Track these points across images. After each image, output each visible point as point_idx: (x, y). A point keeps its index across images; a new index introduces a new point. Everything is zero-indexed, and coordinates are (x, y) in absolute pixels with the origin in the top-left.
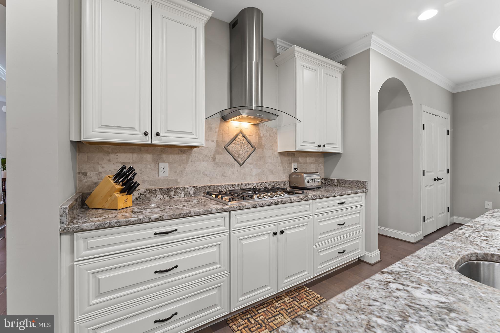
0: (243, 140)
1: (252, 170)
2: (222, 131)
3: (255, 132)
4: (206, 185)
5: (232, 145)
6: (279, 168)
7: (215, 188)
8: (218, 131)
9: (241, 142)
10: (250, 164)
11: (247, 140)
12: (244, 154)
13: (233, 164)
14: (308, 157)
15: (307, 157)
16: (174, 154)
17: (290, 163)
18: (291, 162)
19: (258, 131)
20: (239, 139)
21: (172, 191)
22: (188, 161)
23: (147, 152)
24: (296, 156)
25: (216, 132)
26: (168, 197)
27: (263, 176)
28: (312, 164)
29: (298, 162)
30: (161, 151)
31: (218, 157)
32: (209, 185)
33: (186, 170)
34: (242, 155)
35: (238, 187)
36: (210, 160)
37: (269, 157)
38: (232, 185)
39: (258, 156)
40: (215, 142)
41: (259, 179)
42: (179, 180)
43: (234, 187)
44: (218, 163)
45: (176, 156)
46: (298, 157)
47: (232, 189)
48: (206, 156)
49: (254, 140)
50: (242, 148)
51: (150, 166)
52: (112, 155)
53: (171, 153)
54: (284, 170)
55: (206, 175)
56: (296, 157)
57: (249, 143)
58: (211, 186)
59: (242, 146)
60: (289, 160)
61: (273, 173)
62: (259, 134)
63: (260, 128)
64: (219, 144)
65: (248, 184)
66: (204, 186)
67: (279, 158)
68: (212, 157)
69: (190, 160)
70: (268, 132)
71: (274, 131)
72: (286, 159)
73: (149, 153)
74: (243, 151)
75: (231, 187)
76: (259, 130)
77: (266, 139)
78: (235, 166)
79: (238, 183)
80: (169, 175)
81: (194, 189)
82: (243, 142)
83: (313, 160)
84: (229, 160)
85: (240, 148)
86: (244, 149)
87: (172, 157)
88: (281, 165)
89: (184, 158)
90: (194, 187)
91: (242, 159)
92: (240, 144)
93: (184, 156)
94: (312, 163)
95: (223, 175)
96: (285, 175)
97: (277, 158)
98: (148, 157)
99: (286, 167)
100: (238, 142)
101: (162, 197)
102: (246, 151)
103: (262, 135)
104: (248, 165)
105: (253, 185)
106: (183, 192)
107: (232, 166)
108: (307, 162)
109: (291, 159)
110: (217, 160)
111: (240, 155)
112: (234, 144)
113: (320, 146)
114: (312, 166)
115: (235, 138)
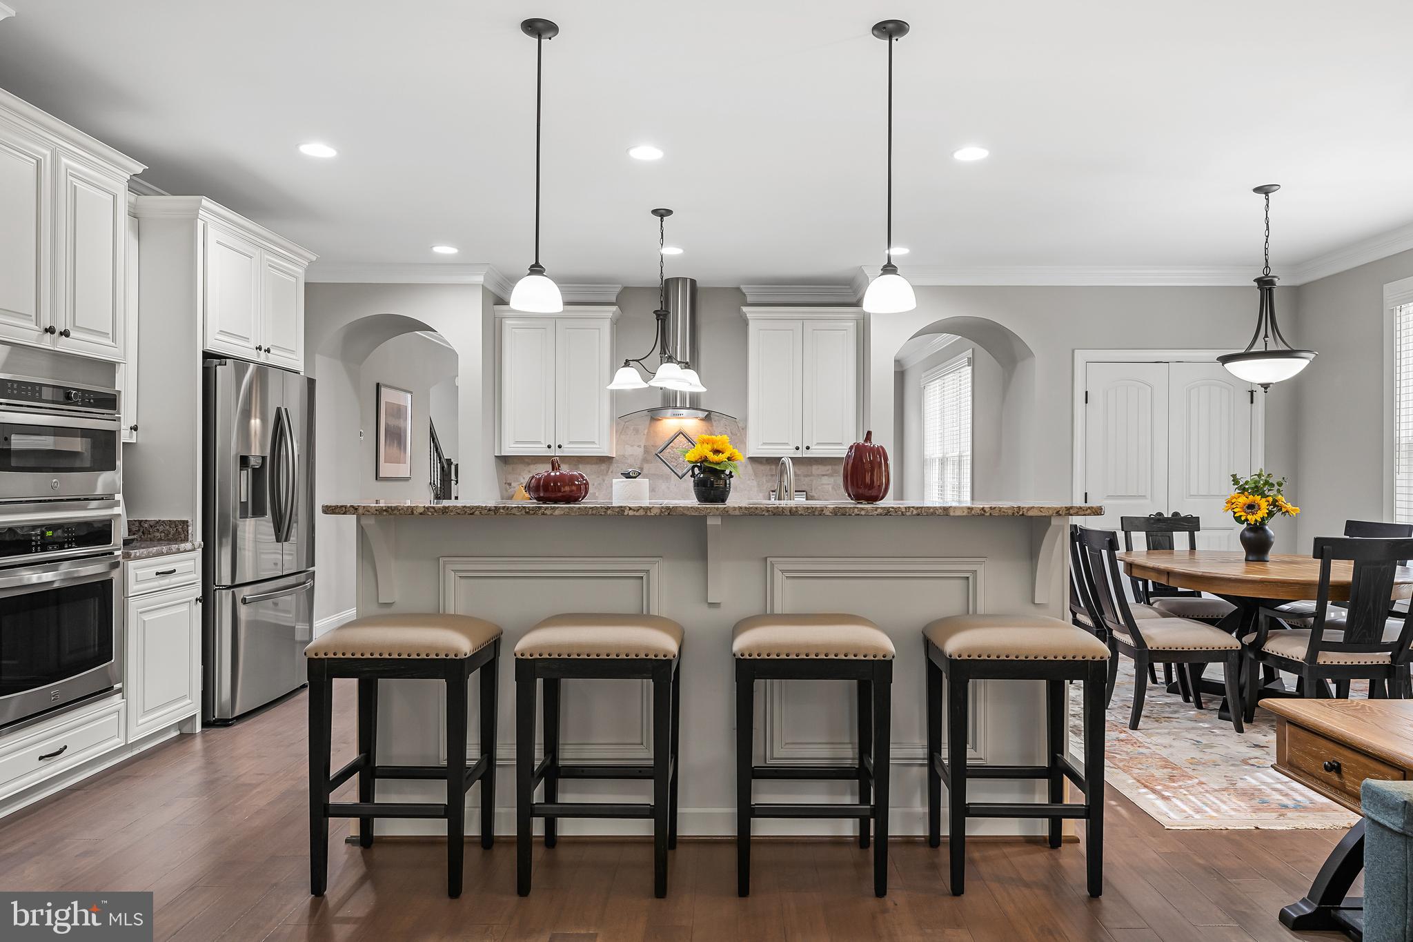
0: (685, 442)
2: (652, 432)
3: (705, 430)
5: (667, 451)
6: (748, 482)
8: (648, 433)
9: (682, 445)
11: (690, 440)
13: (668, 475)
14: (814, 464)
16: (592, 464)
17: (772, 475)
18: (774, 473)
19: (710, 428)
20: (678, 441)
22: (607, 472)
25: (644, 434)
28: (826, 477)
31: (646, 466)
34: (682, 463)
40: (643, 447)
44: (646, 474)
45: (594, 466)
52: (532, 466)
53: (588, 463)
54: (759, 485)
63: (714, 424)
64: (648, 450)
67: (750, 467)
69: (610, 471)
71: (739, 425)
72: (762, 470)
76: (712, 426)
78: (672, 478)
82: (685, 446)
83: (828, 470)
84: (663, 470)
85: (679, 454)
87: (589, 468)
88: (752, 478)
91: (682, 469)
92: (680, 448)
93: (604, 467)
94: (823, 475)
96: (761, 495)
97: (746, 467)
100: (676, 445)
107: (667, 478)
108: (813, 473)
110: (645, 471)
111: (679, 463)
112: (670, 448)
113: (797, 448)
114: (825, 480)
115: (672, 442)
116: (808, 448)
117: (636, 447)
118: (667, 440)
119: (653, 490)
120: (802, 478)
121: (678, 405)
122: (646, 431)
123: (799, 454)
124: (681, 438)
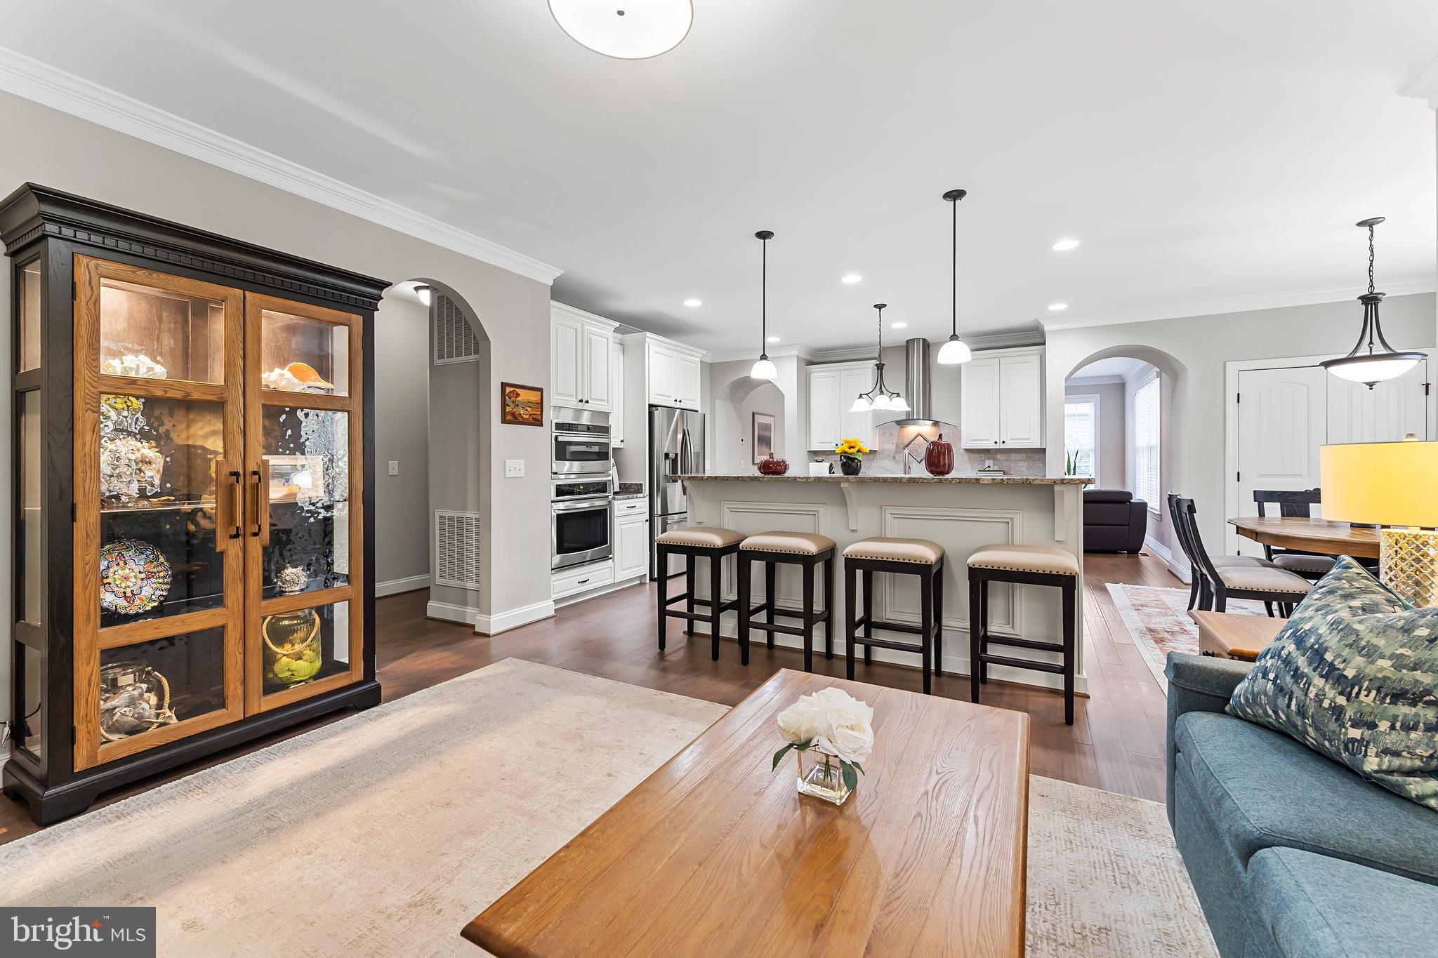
0: (922, 440)
2: (901, 434)
3: (935, 433)
5: (911, 446)
6: (964, 463)
9: (920, 442)
11: (925, 440)
14: (1013, 453)
15: (1011, 454)
17: (982, 461)
18: (983, 459)
20: (918, 440)
22: (873, 458)
24: (991, 453)
25: (895, 437)
29: (995, 459)
31: (897, 456)
33: (872, 465)
34: (920, 453)
36: (890, 458)
40: (895, 443)
44: (897, 460)
46: (996, 454)
48: (887, 455)
50: (920, 448)
52: (830, 456)
54: (972, 467)
55: (887, 470)
59: (920, 446)
60: (981, 457)
63: (941, 427)
64: (899, 446)
67: (966, 455)
68: (892, 455)
69: (875, 458)
70: (953, 430)
72: (976, 456)
74: (921, 450)
76: (940, 430)
78: (914, 463)
82: (922, 443)
83: (1023, 457)
85: (918, 448)
91: (920, 457)
92: (919, 444)
93: (871, 456)
94: (1020, 460)
97: (963, 455)
100: (917, 442)
107: (911, 463)
108: (1010, 459)
109: (984, 456)
110: (897, 458)
111: (918, 453)
112: (913, 444)
114: (1021, 463)
115: (913, 440)
116: (1004, 442)
117: (890, 444)
118: (910, 439)
120: (1004, 462)
121: (915, 418)
122: (897, 435)
123: (997, 447)
124: (919, 437)
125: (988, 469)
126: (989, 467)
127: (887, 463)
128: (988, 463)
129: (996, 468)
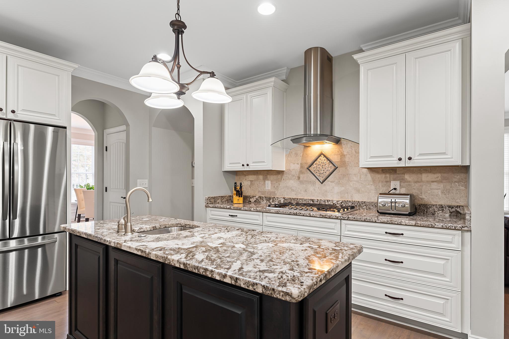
0: (325, 160)
1: (333, 188)
2: (305, 155)
3: (337, 151)
4: (292, 197)
5: (314, 166)
6: (368, 186)
7: (298, 201)
9: (323, 162)
10: (331, 182)
11: (328, 159)
12: (325, 172)
13: (314, 181)
14: (424, 173)
15: (421, 174)
16: (273, 175)
17: (387, 182)
18: (389, 180)
19: (341, 150)
20: (320, 159)
21: (271, 199)
22: (281, 180)
23: (260, 174)
24: (398, 172)
25: (300, 156)
26: (269, 203)
27: (346, 194)
28: (435, 183)
29: (402, 180)
30: (267, 173)
31: (301, 176)
32: (294, 198)
33: (280, 185)
34: (323, 173)
35: (317, 202)
36: (296, 178)
37: (355, 174)
38: (312, 200)
39: (341, 174)
40: (300, 164)
41: (341, 197)
42: (276, 193)
43: (313, 202)
44: (302, 181)
45: (275, 176)
46: (403, 174)
47: (312, 202)
48: (293, 175)
49: (335, 159)
50: (323, 168)
51: (262, 182)
52: (247, 177)
53: (272, 174)
55: (293, 190)
56: (399, 174)
57: (331, 162)
58: (295, 198)
59: (323, 166)
60: (386, 177)
61: (360, 192)
62: (341, 153)
63: (344, 146)
64: (303, 166)
65: (327, 201)
66: (291, 198)
67: (369, 175)
68: (298, 176)
69: (283, 179)
70: (353, 148)
72: (380, 177)
73: (261, 175)
74: (324, 171)
75: (311, 201)
76: (342, 148)
77: (351, 157)
78: (316, 183)
79: (317, 199)
80: (271, 188)
81: (284, 199)
82: (324, 162)
83: (437, 177)
84: (311, 178)
85: (321, 168)
86: (325, 169)
87: (272, 177)
88: (371, 183)
89: (279, 177)
90: (284, 198)
91: (323, 177)
92: (321, 164)
93: (279, 176)
94: (433, 182)
95: (306, 191)
97: (366, 175)
98: (261, 177)
99: (381, 186)
100: (319, 162)
101: (266, 202)
102: (327, 170)
103: (345, 153)
104: (329, 183)
105: (332, 202)
106: (277, 201)
107: (314, 183)
109: (390, 176)
110: (301, 179)
111: (321, 173)
112: (316, 164)
113: (400, 159)
114: (434, 185)
115: (316, 160)
116: (410, 159)
117: (296, 164)
118: (313, 158)
119: (305, 190)
120: (413, 184)
122: (302, 154)
123: (402, 164)
124: (322, 158)
125: (393, 191)
126: (395, 189)
127: (292, 183)
128: (394, 184)
129: (403, 191)
